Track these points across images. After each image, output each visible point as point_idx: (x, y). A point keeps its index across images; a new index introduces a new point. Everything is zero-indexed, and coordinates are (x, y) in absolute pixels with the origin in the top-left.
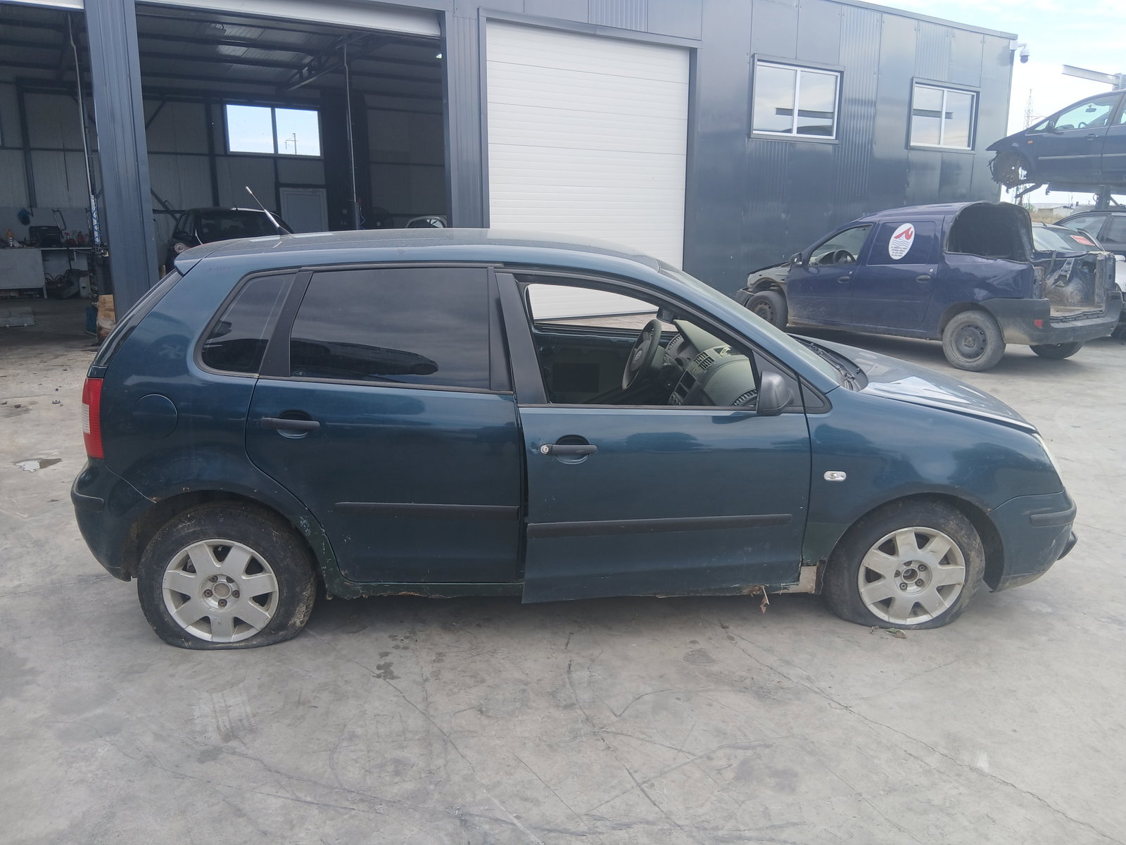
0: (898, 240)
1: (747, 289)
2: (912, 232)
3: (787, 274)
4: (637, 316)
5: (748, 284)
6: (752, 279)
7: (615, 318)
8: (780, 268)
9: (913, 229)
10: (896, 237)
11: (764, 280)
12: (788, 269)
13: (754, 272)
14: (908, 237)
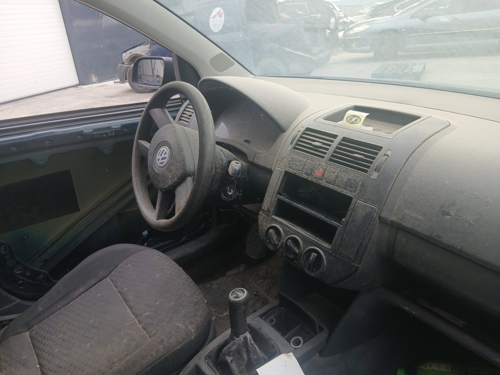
0: (214, 19)
1: (123, 63)
2: (222, 13)
3: (148, 49)
4: (52, 93)
5: (124, 60)
6: (126, 56)
7: (36, 97)
8: (142, 46)
9: (222, 11)
10: (213, 18)
11: (133, 56)
12: (148, 46)
13: (125, 52)
14: (221, 16)
